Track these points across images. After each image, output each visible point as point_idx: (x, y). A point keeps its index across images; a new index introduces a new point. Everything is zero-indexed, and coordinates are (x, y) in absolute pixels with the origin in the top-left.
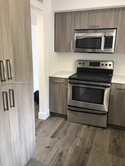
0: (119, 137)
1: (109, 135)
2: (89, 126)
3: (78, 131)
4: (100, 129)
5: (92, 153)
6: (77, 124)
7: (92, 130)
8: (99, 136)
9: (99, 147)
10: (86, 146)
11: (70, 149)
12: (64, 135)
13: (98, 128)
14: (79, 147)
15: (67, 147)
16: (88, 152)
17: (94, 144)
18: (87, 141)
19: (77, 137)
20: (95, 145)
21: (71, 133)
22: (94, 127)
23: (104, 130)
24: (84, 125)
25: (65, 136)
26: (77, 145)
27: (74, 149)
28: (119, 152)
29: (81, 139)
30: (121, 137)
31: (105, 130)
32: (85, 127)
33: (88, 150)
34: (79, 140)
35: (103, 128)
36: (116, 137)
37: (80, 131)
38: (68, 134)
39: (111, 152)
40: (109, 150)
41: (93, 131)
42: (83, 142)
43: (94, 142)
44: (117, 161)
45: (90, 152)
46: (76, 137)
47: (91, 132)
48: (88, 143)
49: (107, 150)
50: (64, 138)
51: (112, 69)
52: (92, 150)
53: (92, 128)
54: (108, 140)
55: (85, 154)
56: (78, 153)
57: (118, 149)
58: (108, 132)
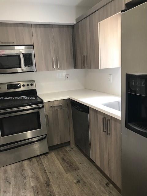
0: (65, 155)
1: (55, 158)
2: (30, 159)
3: (22, 171)
4: (42, 156)
5: (52, 183)
6: (15, 164)
7: (36, 161)
8: (47, 163)
9: (55, 173)
10: (42, 179)
11: (28, 194)
12: (8, 185)
13: (40, 157)
14: (36, 186)
15: (23, 195)
16: (48, 184)
17: (48, 174)
18: (40, 175)
19: (27, 178)
20: (50, 174)
21: (16, 178)
22: (36, 158)
23: (47, 155)
24: (23, 162)
25: (11, 185)
26: (32, 185)
27: (33, 192)
28: (73, 166)
29: (32, 177)
30: (66, 154)
31: (49, 155)
32: (26, 162)
33: (46, 182)
34: (31, 179)
35: (45, 154)
36: (62, 156)
37: (24, 169)
38: (13, 181)
39: (67, 171)
40: (64, 170)
41: (38, 162)
42: (36, 178)
43: (47, 172)
44: (78, 175)
45: (51, 183)
46: (25, 178)
47: (37, 164)
48: (42, 177)
49: (63, 171)
50: (11, 188)
51: (35, 88)
52: (51, 180)
53: (34, 159)
54: (58, 162)
55: (47, 189)
56: (40, 193)
57: (71, 165)
58: (53, 156)
